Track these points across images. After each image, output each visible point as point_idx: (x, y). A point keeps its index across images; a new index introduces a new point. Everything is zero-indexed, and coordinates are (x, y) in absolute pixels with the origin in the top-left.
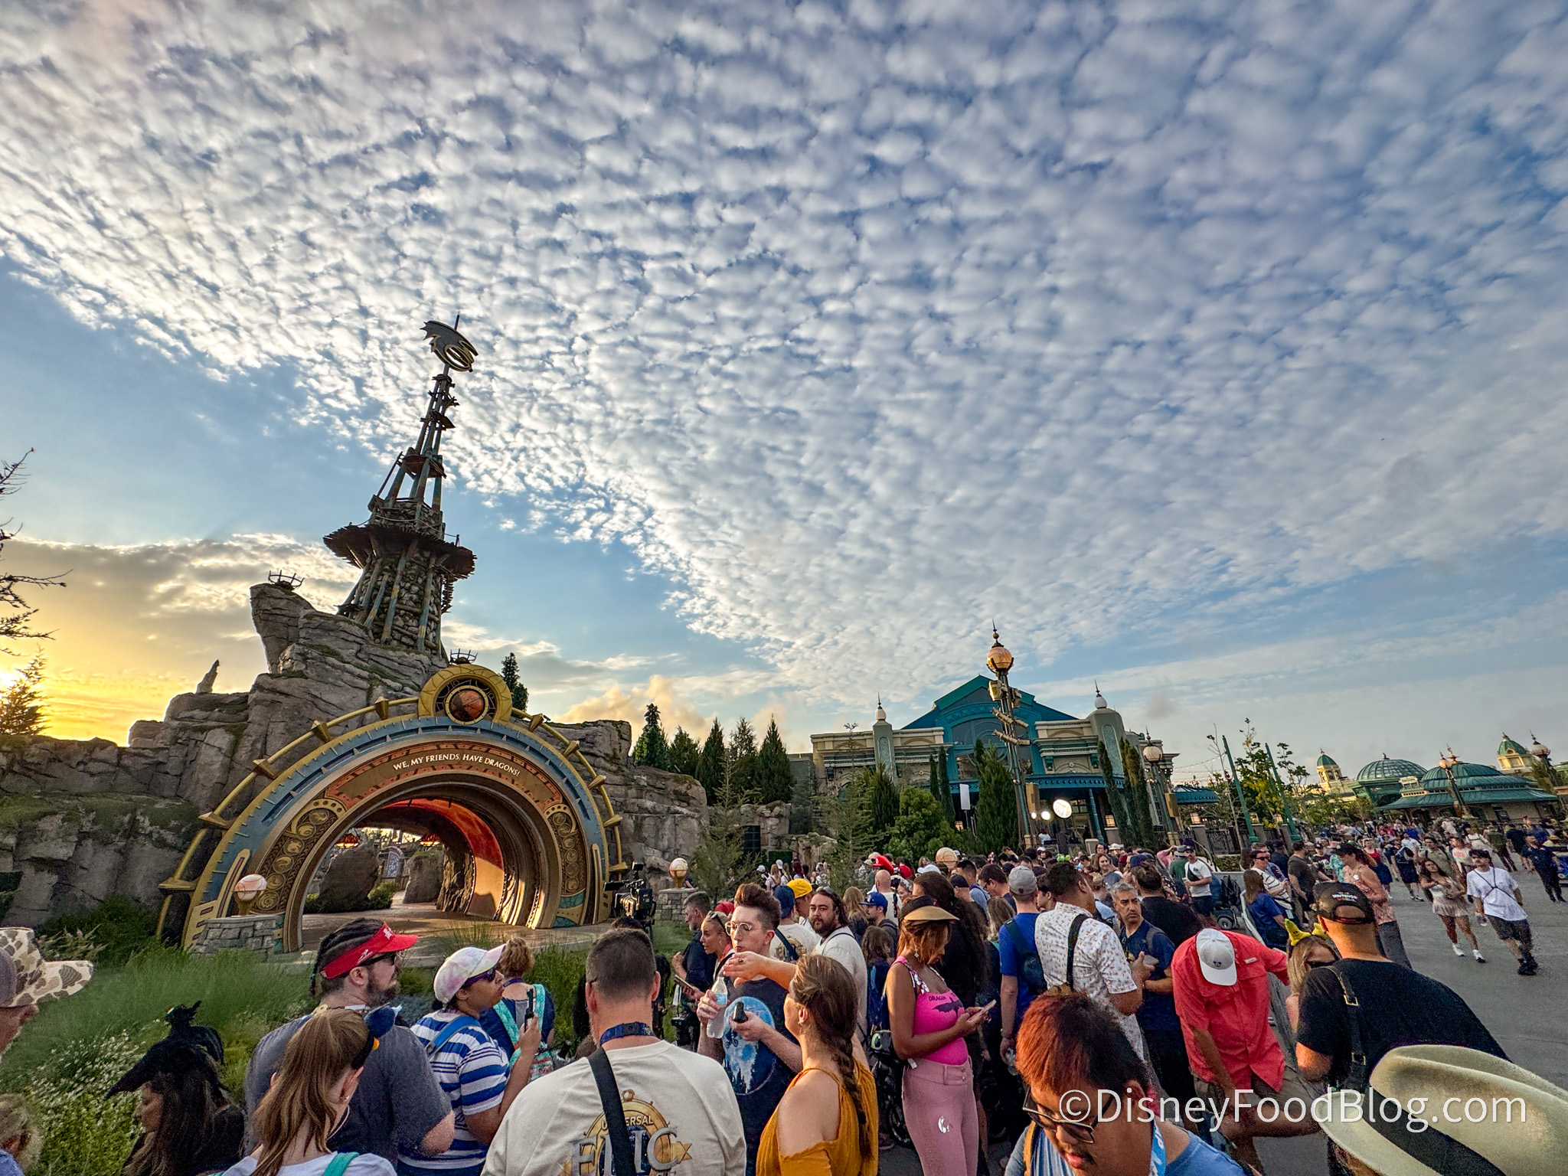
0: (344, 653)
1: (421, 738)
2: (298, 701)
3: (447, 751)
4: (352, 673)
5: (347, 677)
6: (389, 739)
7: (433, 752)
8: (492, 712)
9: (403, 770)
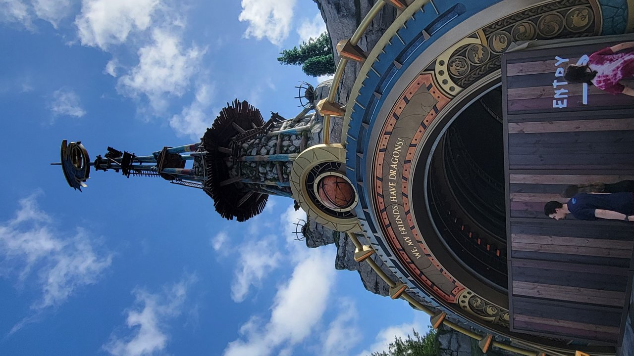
9: (420, 251)
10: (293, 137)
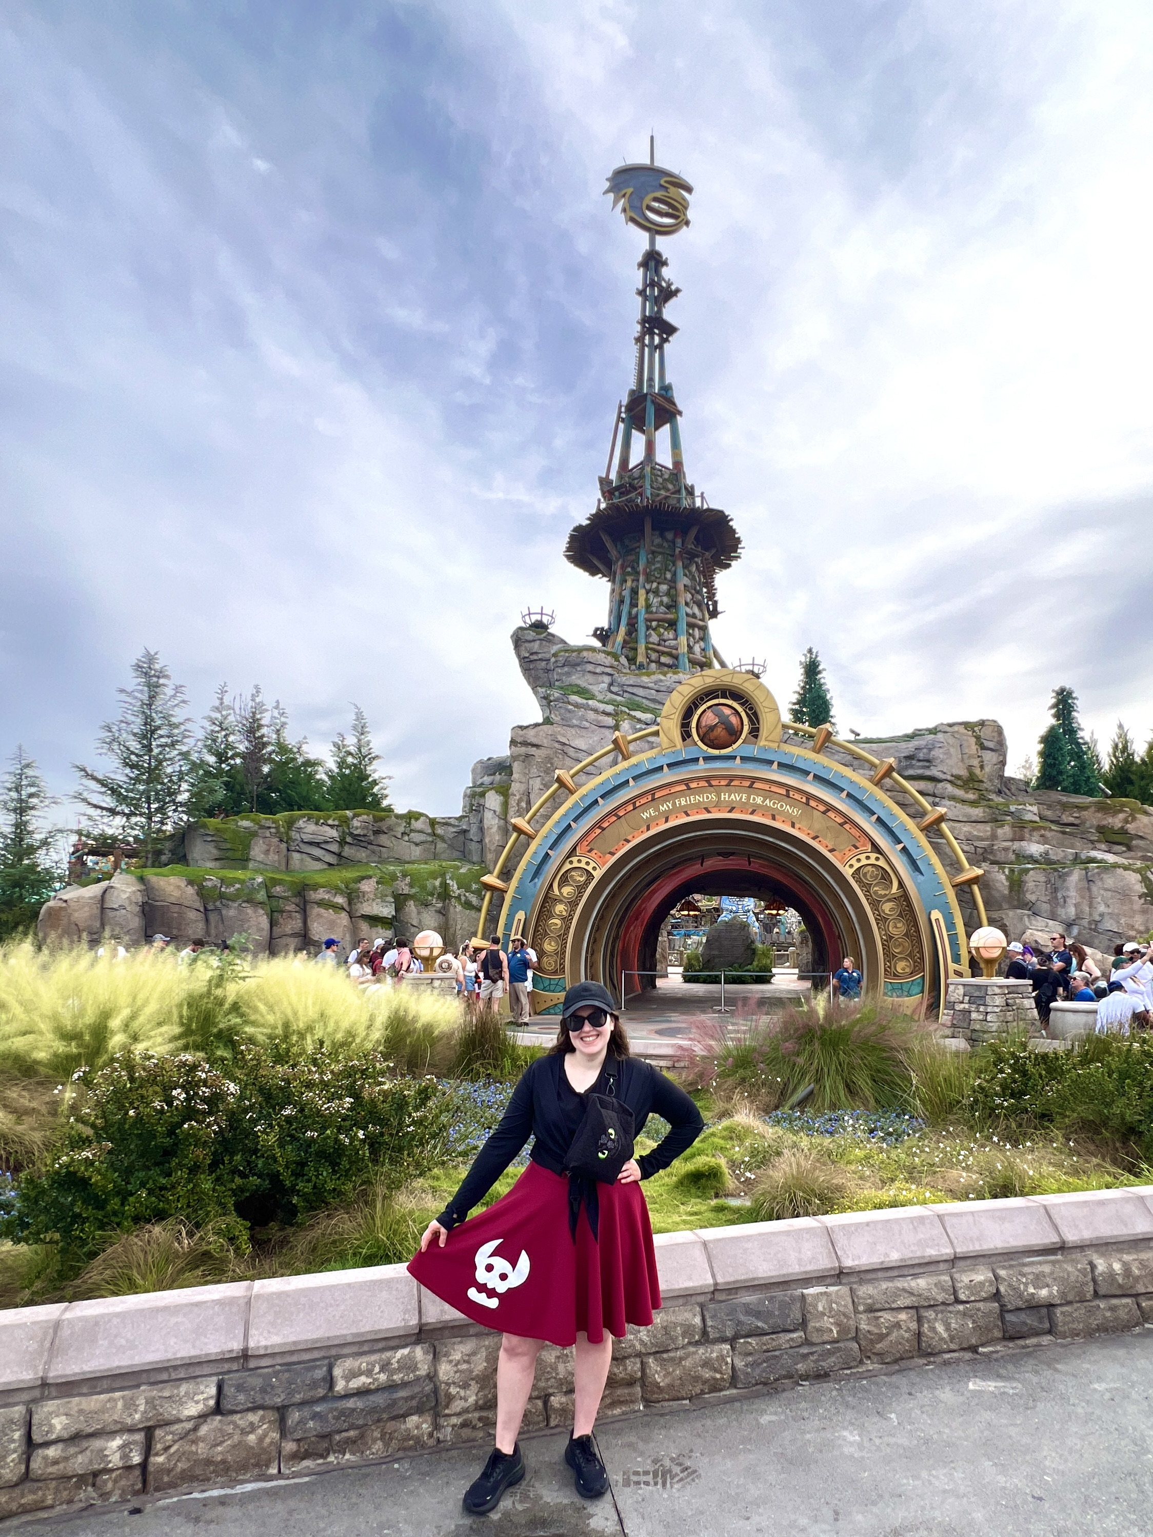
0: (595, 689)
1: (668, 777)
2: (549, 752)
3: (699, 791)
4: (596, 711)
5: (591, 715)
6: (631, 783)
7: (681, 793)
8: (755, 732)
9: (652, 818)
10: (702, 644)
